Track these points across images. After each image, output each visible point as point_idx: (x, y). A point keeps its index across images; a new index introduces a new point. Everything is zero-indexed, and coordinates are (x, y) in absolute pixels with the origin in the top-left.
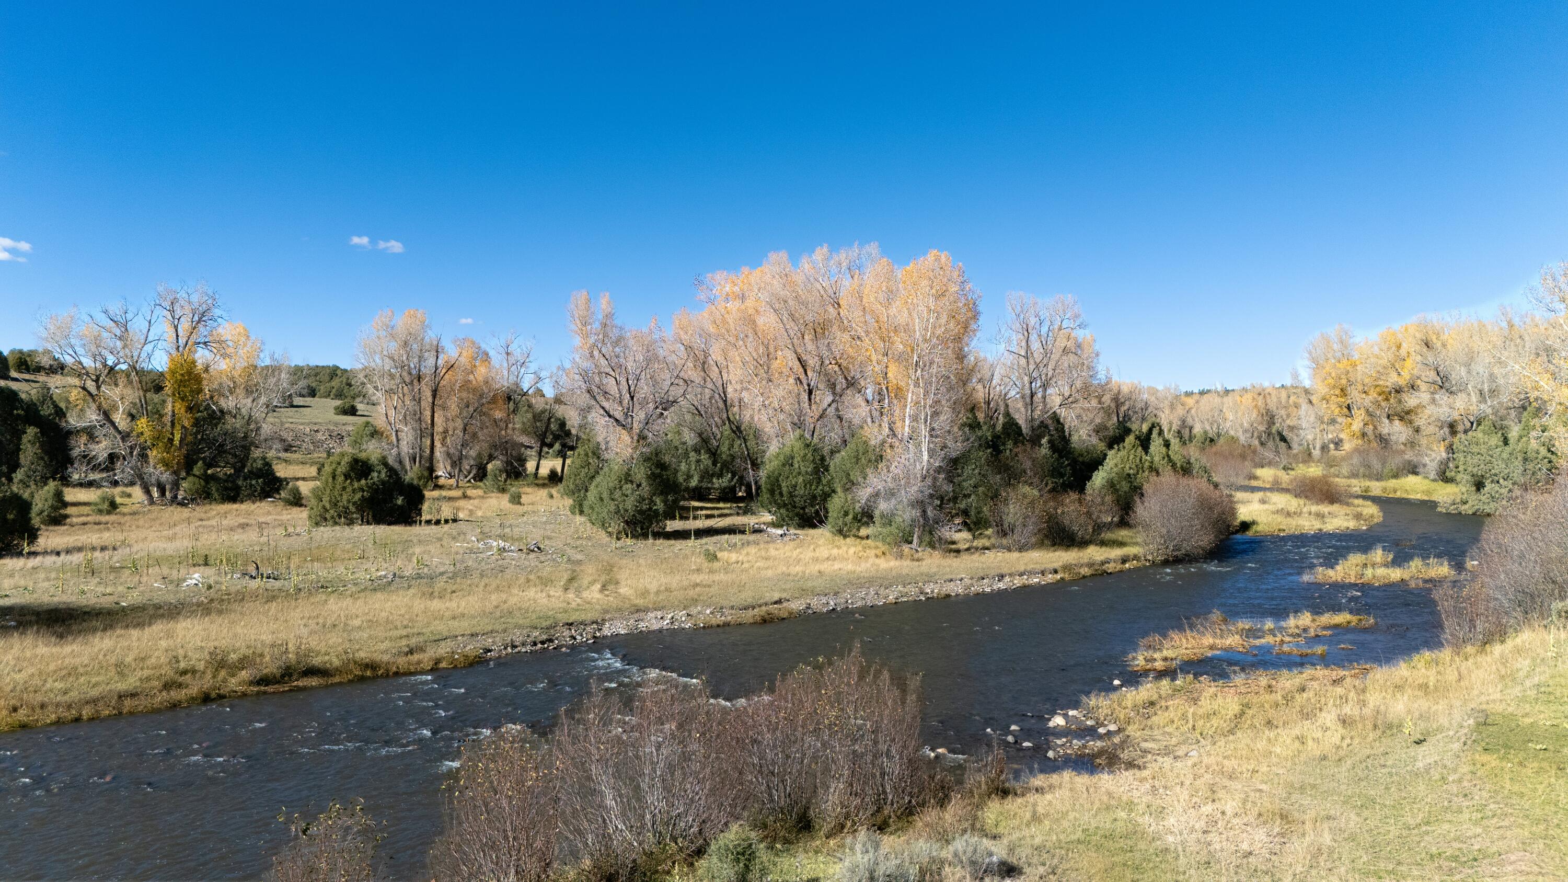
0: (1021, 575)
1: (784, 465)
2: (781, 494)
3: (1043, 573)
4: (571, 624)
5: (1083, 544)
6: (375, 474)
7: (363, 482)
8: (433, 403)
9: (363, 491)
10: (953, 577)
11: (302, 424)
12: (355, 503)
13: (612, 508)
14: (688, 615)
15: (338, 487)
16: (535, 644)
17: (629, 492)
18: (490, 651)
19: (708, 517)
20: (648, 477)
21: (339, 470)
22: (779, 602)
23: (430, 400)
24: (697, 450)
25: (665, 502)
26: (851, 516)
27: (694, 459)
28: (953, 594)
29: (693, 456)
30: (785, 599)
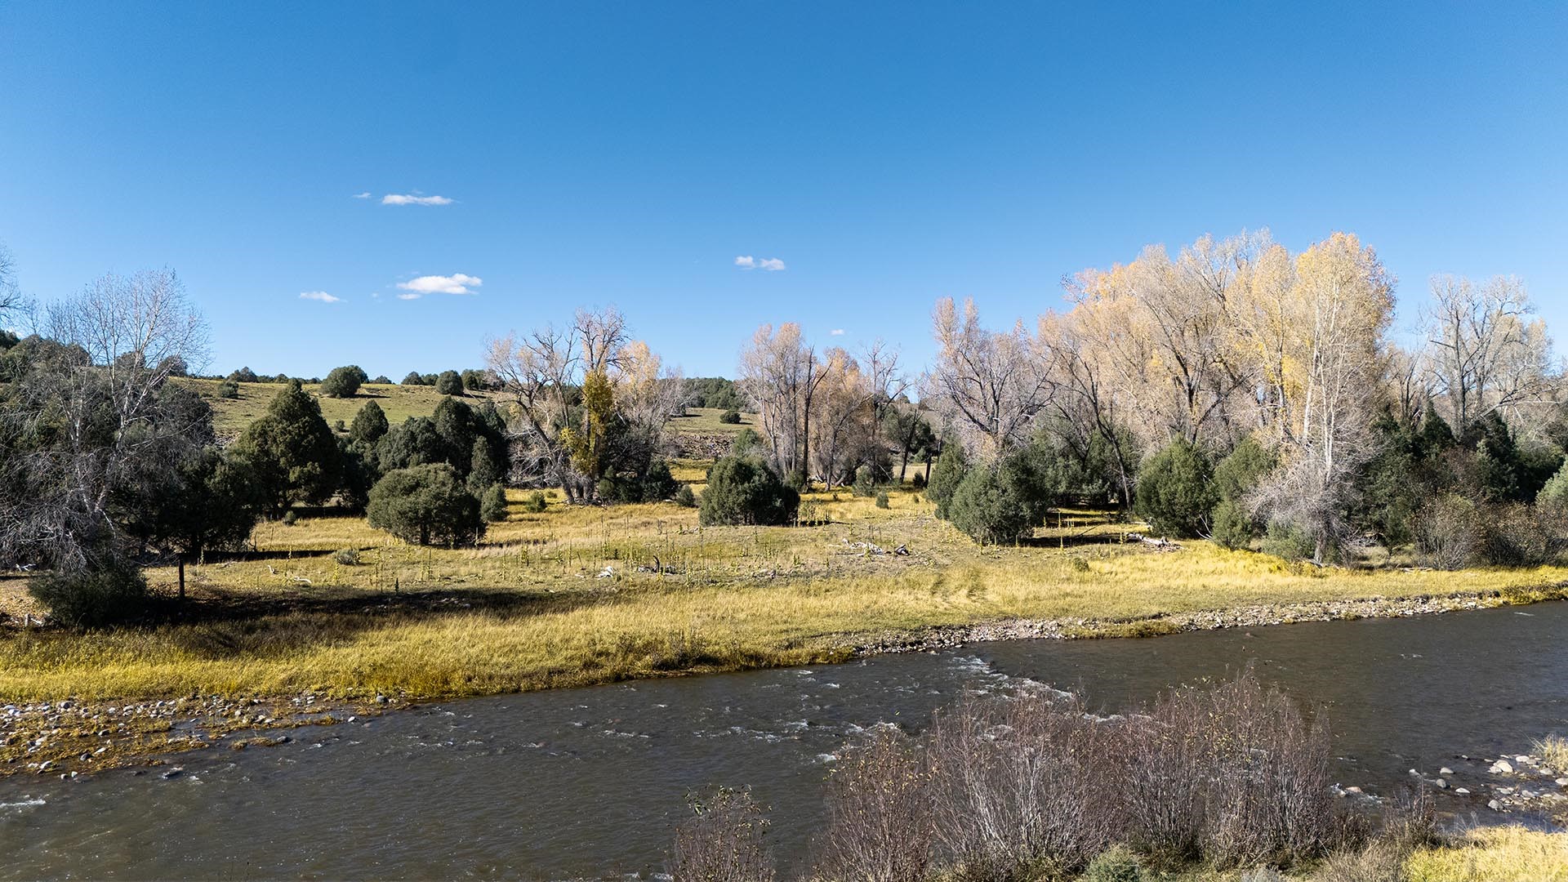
0: (1452, 597)
1: (1161, 471)
2: (1159, 502)
3: (1480, 596)
4: (940, 628)
5: (1533, 564)
6: (757, 478)
7: (746, 485)
8: (807, 410)
9: (747, 493)
10: (1365, 596)
11: (694, 432)
12: (739, 505)
13: (978, 513)
14: (1059, 625)
15: (725, 490)
16: (904, 645)
17: (994, 498)
18: (863, 649)
19: (1077, 524)
20: (1014, 483)
21: (726, 474)
22: (1158, 616)
23: (804, 408)
24: (1064, 455)
25: (1032, 508)
26: (1239, 527)
27: (1062, 464)
28: (1365, 616)
29: (1060, 461)
30: (1165, 614)
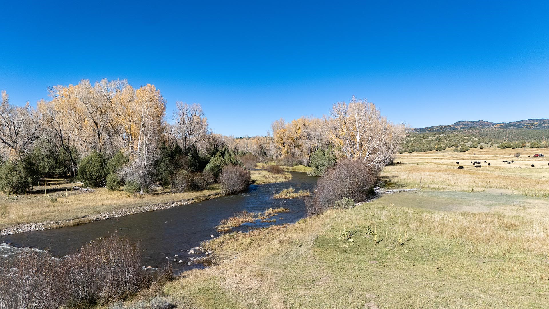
0: (181, 201)
1: (88, 163)
2: (86, 175)
3: (188, 200)
5: (202, 189)
10: (156, 203)
13: (7, 181)
14: (43, 225)
17: (15, 175)
19: (53, 184)
20: (24, 168)
22: (85, 217)
24: (48, 157)
25: (33, 179)
26: (116, 183)
28: (155, 210)
29: (46, 160)
30: (87, 216)
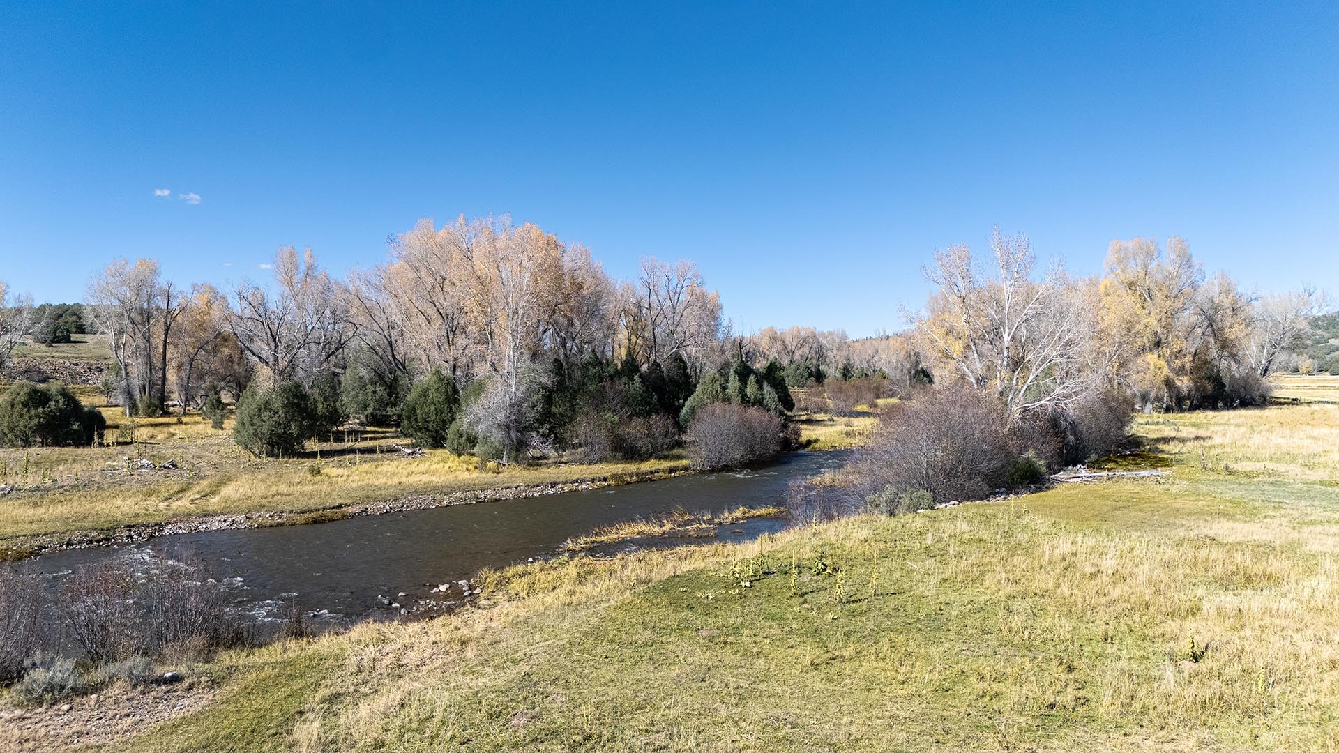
0: (573, 482)
2: (416, 420)
3: (593, 481)
4: (133, 526)
6: (52, 403)
7: (40, 410)
8: (165, 341)
10: (510, 485)
14: (247, 518)
15: (16, 414)
16: (91, 542)
17: (265, 419)
18: (45, 548)
21: (18, 399)
22: (340, 507)
23: (163, 337)
24: (374, 383)
26: (464, 438)
28: (503, 499)
29: (370, 388)
30: (346, 505)
